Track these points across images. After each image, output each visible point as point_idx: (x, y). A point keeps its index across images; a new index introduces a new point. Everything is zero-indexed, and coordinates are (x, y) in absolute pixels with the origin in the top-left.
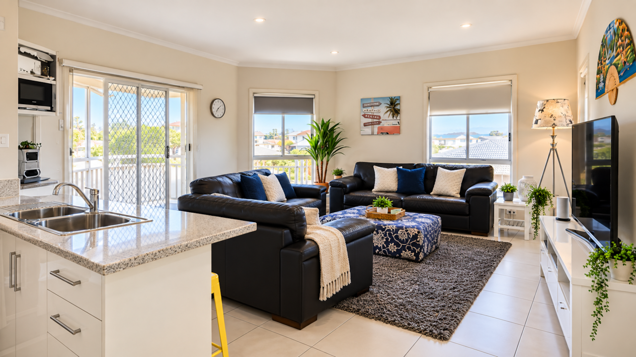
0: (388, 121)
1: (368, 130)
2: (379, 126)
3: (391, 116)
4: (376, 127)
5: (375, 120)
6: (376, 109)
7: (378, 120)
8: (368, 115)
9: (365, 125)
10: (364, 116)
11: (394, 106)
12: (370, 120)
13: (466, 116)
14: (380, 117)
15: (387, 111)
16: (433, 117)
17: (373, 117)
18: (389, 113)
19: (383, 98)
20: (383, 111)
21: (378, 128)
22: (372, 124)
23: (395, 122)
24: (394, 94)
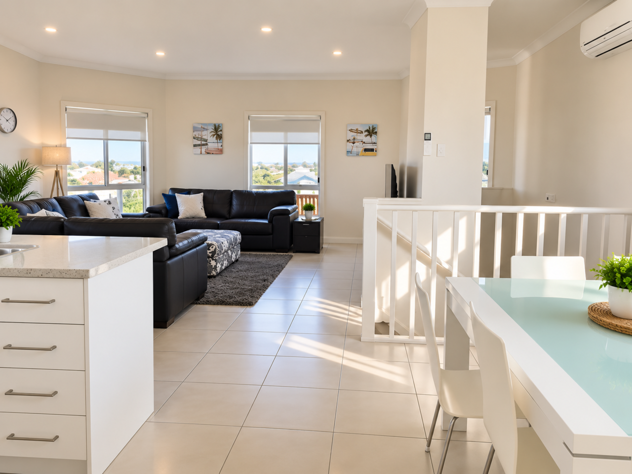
0: (213, 143)
1: (198, 150)
2: (206, 147)
3: (215, 139)
4: (204, 149)
5: (203, 142)
6: (205, 133)
7: (205, 143)
8: (197, 137)
9: (195, 146)
10: (194, 137)
11: (218, 132)
12: (199, 142)
13: (283, 146)
14: (206, 139)
15: (212, 135)
16: (253, 145)
17: (202, 139)
18: (214, 136)
19: (210, 124)
20: (208, 135)
21: (206, 149)
22: (200, 145)
23: (219, 145)
24: (217, 122)
